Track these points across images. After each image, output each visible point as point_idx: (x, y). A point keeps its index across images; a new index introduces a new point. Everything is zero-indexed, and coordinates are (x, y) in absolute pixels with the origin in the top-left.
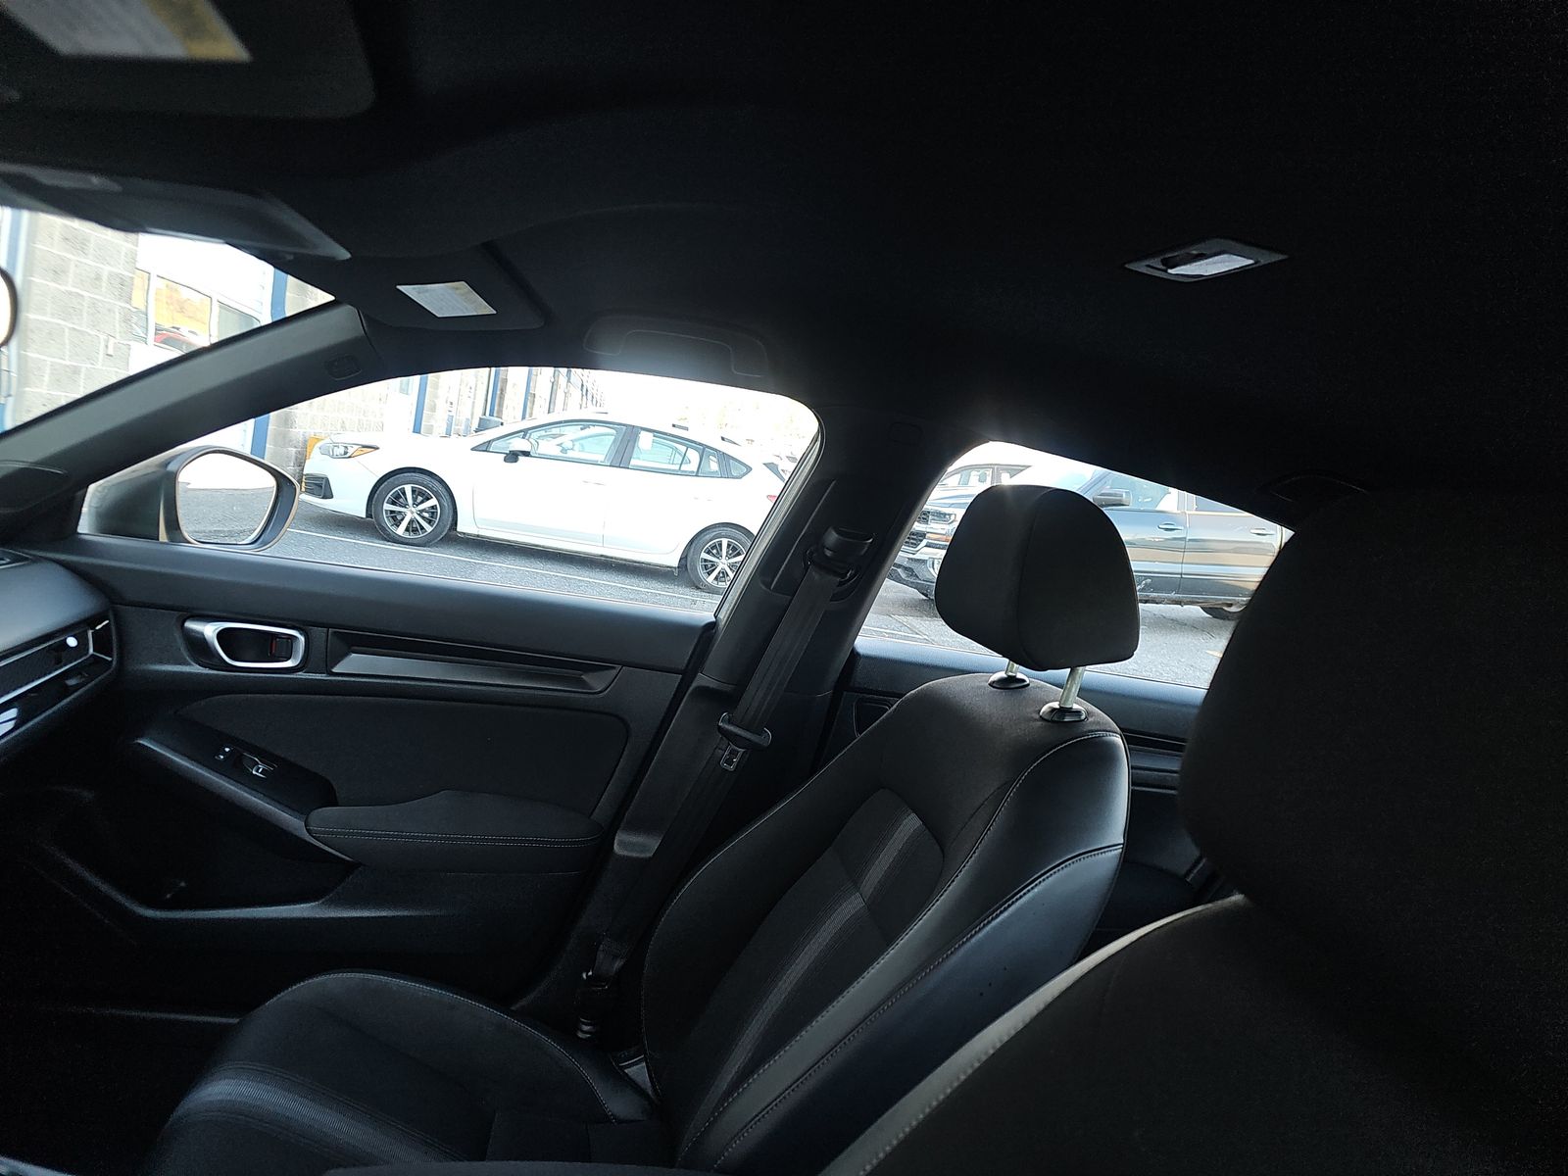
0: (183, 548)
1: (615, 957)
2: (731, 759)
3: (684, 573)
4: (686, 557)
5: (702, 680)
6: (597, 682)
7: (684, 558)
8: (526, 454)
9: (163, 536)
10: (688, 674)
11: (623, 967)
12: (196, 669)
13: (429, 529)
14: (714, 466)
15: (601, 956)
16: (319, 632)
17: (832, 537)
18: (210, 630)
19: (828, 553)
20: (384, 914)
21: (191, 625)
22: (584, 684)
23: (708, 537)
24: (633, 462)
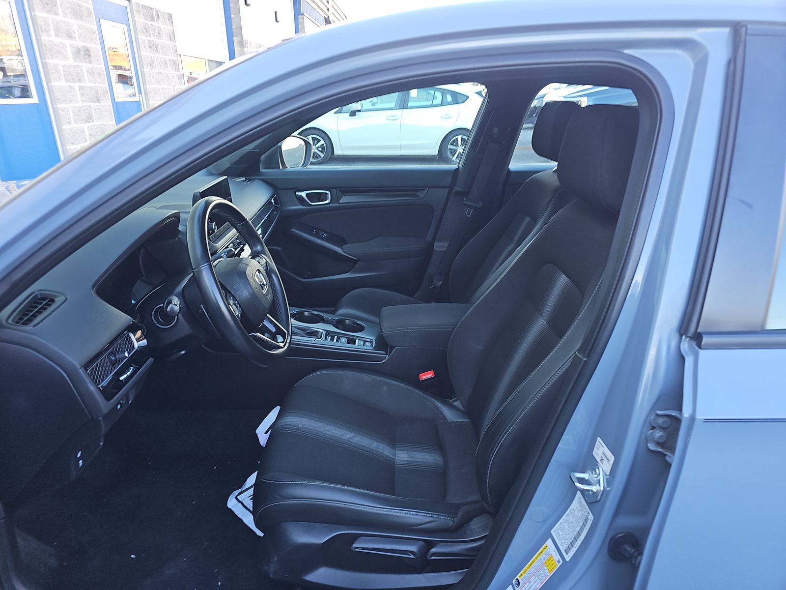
0: (287, 170)
1: (439, 281)
2: (469, 213)
3: (442, 157)
4: (441, 148)
5: (456, 189)
6: (421, 194)
7: (440, 150)
8: (359, 111)
9: (281, 167)
10: (451, 187)
11: (442, 284)
12: (301, 207)
13: (322, 155)
14: (449, 98)
15: (435, 281)
16: (334, 191)
17: (496, 130)
18: (303, 194)
19: (495, 136)
20: (368, 274)
21: (297, 193)
22: (417, 196)
23: (450, 137)
24: (410, 104)
